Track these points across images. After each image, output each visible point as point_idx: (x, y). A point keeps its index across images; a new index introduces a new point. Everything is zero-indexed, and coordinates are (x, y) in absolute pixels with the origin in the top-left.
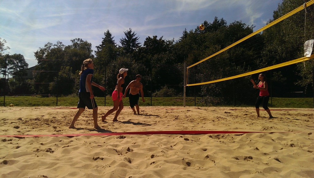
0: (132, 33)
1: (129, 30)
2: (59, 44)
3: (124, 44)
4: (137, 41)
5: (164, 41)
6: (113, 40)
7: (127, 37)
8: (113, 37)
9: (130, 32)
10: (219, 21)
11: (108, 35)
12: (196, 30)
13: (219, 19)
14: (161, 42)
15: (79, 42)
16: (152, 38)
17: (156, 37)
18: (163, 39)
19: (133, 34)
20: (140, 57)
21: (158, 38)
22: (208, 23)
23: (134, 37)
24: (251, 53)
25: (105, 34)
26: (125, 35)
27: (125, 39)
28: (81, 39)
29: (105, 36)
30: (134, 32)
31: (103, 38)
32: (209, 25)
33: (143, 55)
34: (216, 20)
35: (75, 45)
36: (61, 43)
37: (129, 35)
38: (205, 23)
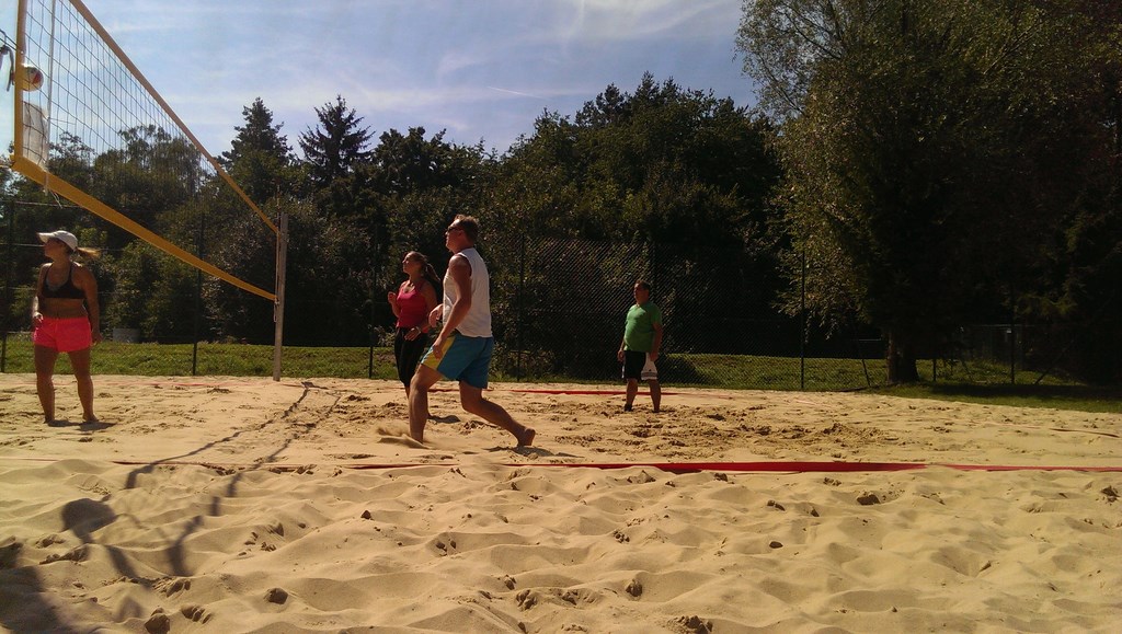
0: (345, 115)
1: (335, 104)
2: (69, 144)
3: (315, 153)
4: (365, 143)
6: (278, 135)
7: (329, 127)
8: (278, 127)
9: (340, 110)
11: (259, 115)
13: (659, 83)
14: (438, 149)
15: (151, 141)
16: (406, 134)
17: (421, 131)
18: (445, 140)
19: (351, 117)
21: (427, 138)
22: (622, 92)
23: (353, 131)
25: (245, 113)
26: (319, 119)
27: (321, 136)
28: (161, 129)
29: (248, 122)
30: (354, 111)
31: (237, 129)
32: (622, 99)
34: (647, 85)
35: (137, 148)
36: (75, 139)
37: (336, 119)
38: (611, 92)
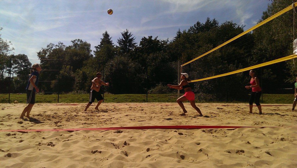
0: (128, 34)
1: (126, 31)
2: (61, 45)
3: (121, 44)
4: (133, 41)
5: (158, 41)
6: (111, 40)
7: (124, 37)
8: (111, 38)
9: (127, 33)
10: (211, 22)
11: (106, 35)
12: (189, 31)
13: (211, 20)
14: (156, 42)
15: (79, 43)
16: (148, 38)
17: (151, 37)
18: (158, 39)
19: (130, 34)
20: (136, 57)
21: (153, 39)
22: (201, 23)
23: (131, 38)
24: (242, 51)
25: (103, 35)
26: (122, 35)
27: (122, 39)
28: (81, 40)
29: (103, 37)
30: (131, 33)
31: (101, 39)
32: (201, 25)
33: (139, 54)
34: (208, 21)
35: (76, 45)
36: (62, 44)
37: (126, 35)
38: (198, 23)
